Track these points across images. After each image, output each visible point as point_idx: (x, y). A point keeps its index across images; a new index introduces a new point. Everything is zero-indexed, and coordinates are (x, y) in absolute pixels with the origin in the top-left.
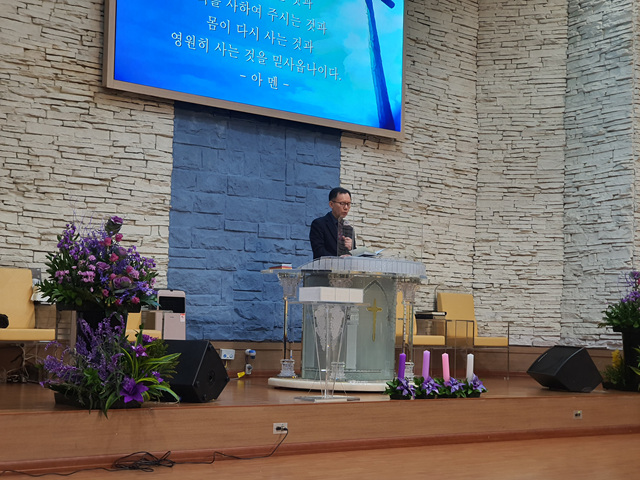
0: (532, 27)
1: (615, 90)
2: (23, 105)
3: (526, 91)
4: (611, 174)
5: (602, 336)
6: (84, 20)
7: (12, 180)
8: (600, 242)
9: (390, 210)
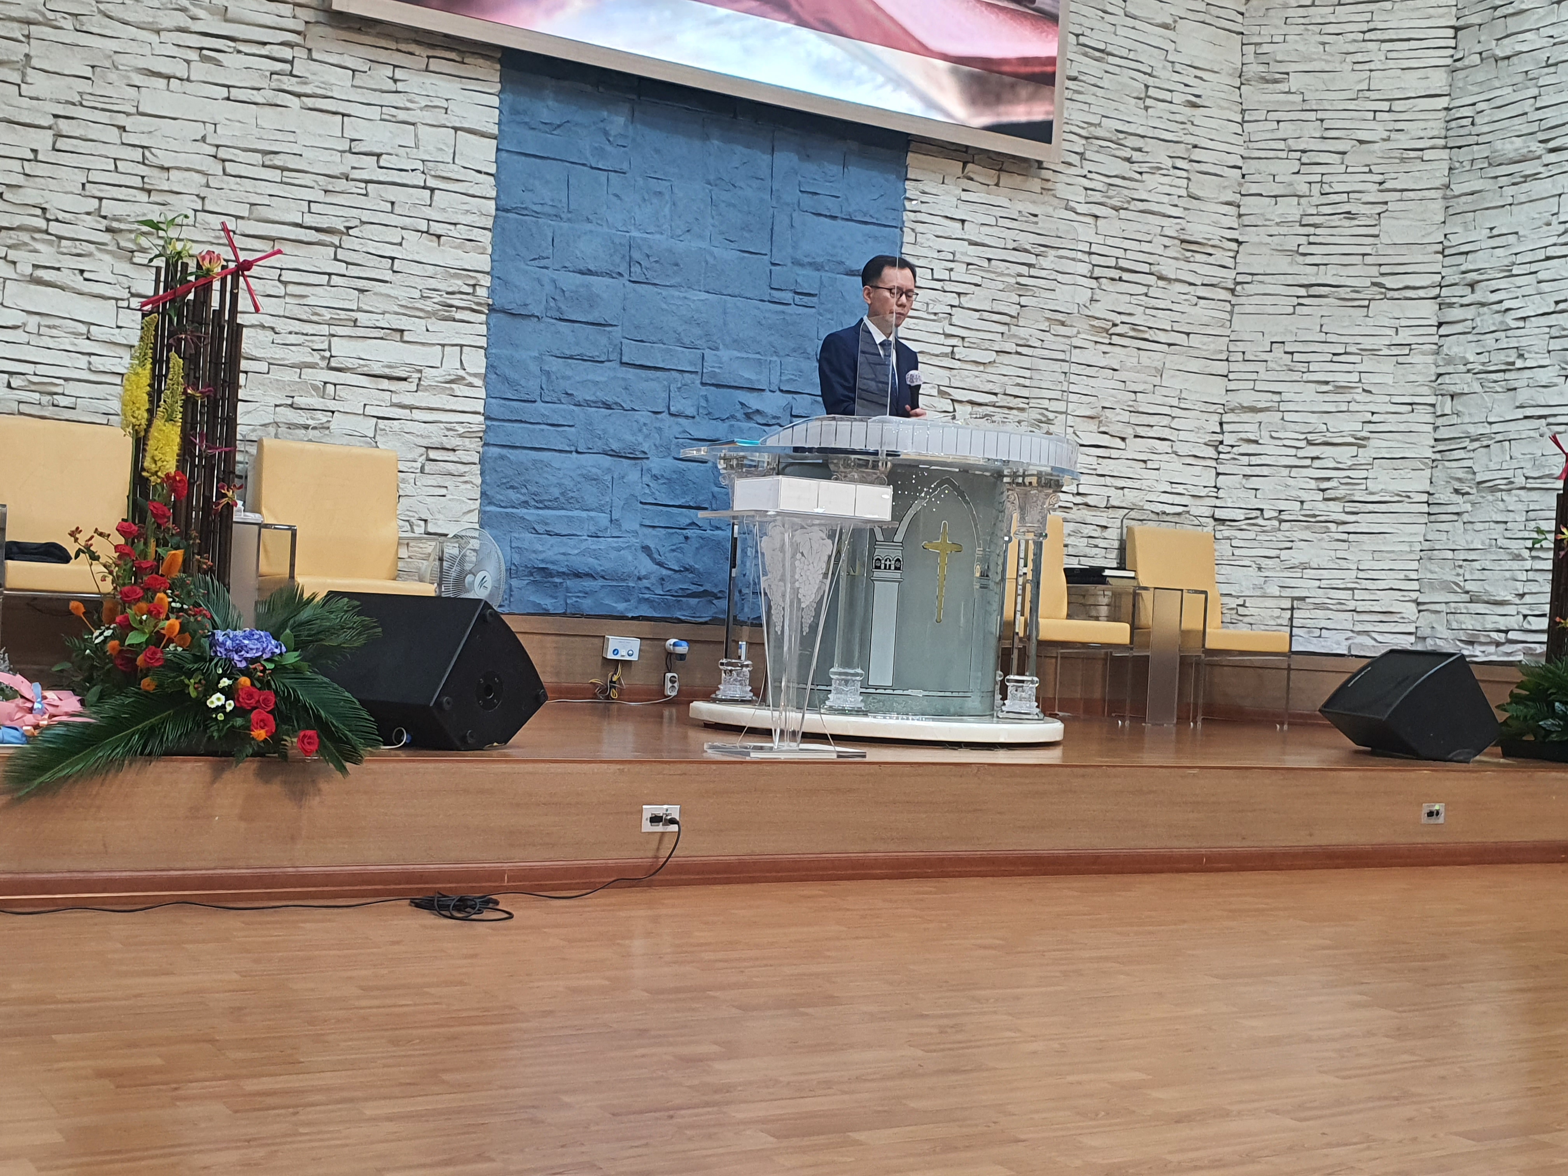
2: (133, 48)
3: (1359, 57)
4: (1551, 252)
5: (1512, 635)
8: (1520, 413)
9: (1021, 332)
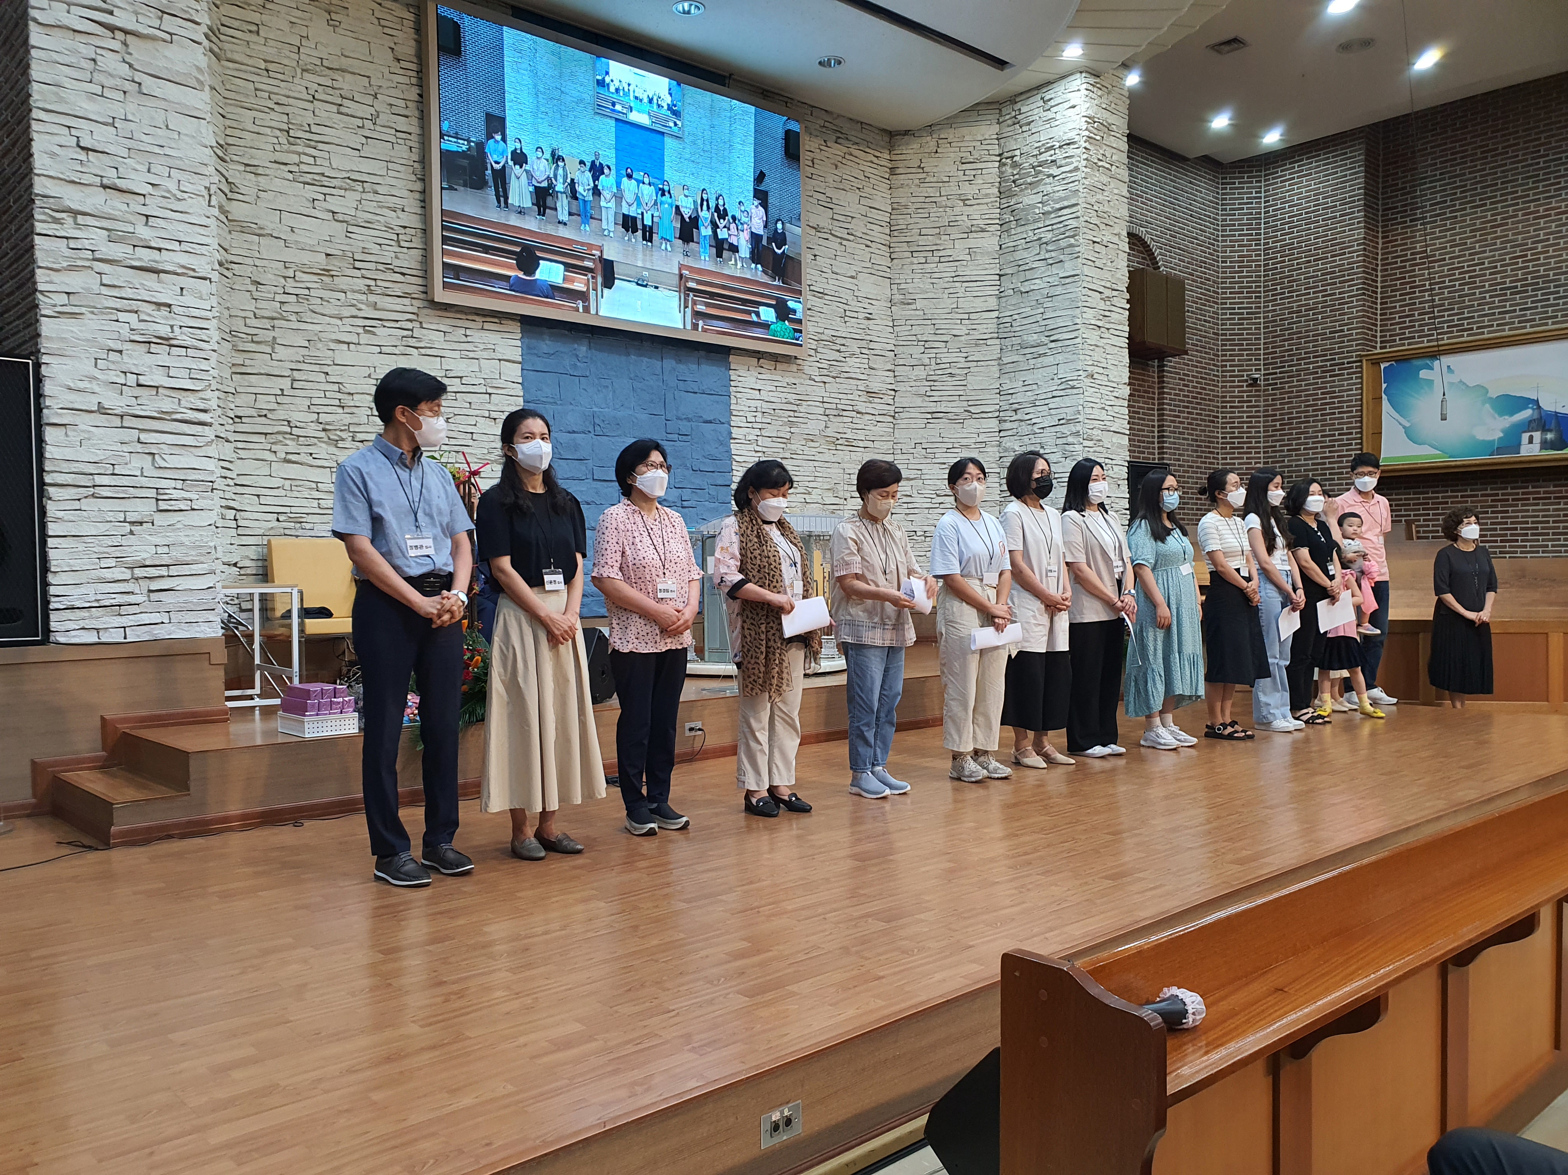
0: (957, 210)
1: (1059, 290)
2: (328, 328)
3: (951, 291)
6: (399, 212)
7: (321, 427)
9: (793, 447)
